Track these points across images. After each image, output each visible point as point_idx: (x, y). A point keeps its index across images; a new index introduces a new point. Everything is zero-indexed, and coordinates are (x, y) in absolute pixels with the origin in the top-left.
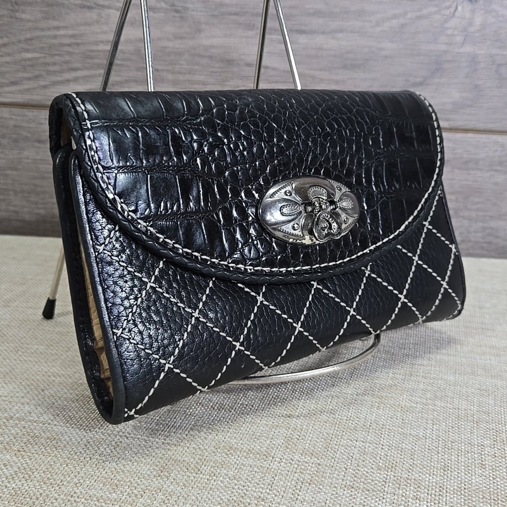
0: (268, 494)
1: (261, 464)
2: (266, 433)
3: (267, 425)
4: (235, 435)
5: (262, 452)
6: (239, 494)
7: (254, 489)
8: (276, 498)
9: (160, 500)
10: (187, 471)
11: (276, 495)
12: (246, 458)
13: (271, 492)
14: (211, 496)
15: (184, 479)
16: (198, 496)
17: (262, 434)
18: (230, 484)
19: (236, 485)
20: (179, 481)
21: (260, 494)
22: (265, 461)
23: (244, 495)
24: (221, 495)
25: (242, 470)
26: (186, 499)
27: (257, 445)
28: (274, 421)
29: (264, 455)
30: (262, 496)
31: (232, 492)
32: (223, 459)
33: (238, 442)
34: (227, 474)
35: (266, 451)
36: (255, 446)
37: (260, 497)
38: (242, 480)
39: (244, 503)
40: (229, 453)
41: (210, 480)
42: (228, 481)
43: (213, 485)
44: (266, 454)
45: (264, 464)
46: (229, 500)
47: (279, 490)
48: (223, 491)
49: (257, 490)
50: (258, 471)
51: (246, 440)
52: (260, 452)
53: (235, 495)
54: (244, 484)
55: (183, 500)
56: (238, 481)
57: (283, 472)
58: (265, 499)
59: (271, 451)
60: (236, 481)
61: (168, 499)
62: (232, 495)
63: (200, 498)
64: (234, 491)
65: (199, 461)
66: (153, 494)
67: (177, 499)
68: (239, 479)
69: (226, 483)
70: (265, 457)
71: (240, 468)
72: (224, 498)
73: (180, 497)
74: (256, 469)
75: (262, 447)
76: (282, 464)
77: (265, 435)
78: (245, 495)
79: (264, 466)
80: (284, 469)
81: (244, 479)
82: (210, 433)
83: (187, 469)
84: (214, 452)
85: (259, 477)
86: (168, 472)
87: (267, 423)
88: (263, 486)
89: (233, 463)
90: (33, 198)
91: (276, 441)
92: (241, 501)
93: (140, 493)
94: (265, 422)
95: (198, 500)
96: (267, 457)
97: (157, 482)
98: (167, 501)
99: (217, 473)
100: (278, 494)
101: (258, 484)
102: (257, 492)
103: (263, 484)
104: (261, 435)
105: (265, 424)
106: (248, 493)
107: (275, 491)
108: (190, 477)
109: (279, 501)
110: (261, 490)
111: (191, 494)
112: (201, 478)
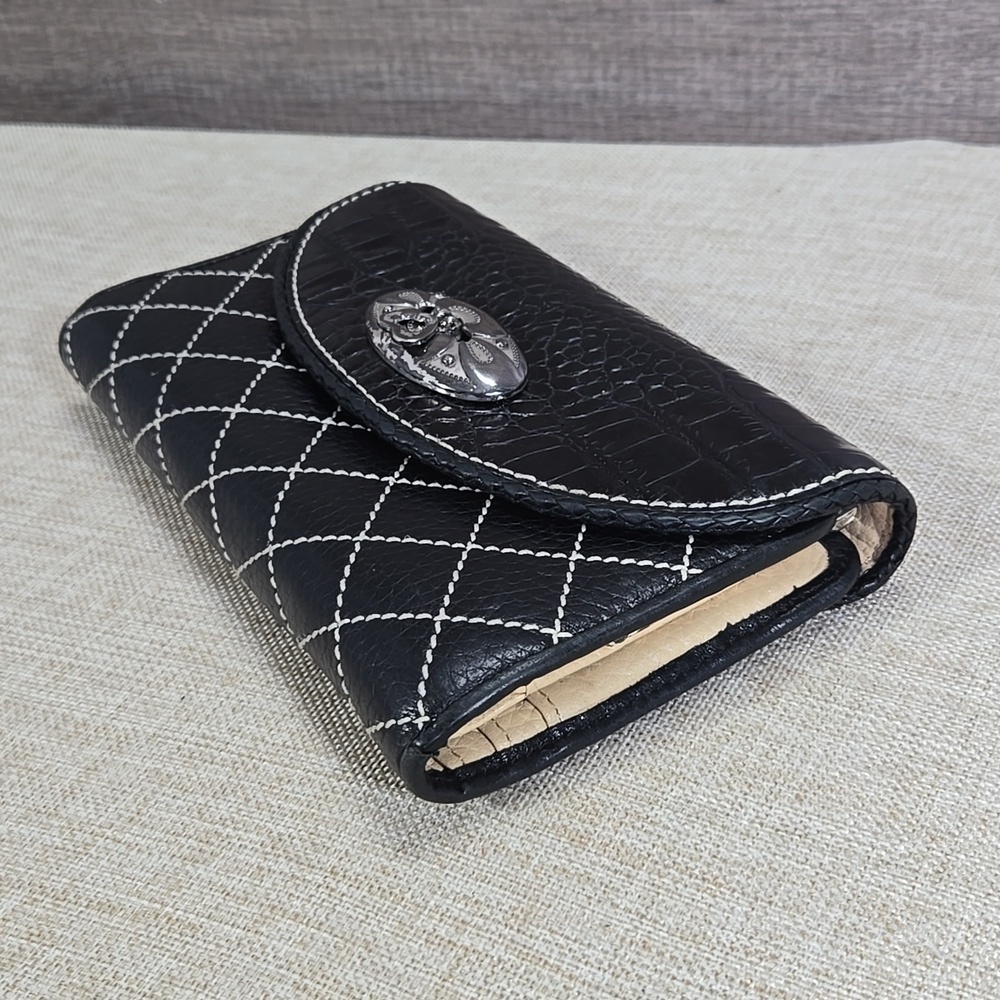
0: (960, 755)
1: (949, 690)
2: (961, 622)
3: (965, 603)
4: (901, 622)
5: (952, 663)
6: (904, 750)
7: (933, 742)
8: (974, 766)
9: (760, 751)
10: (808, 693)
11: (974, 760)
12: (921, 674)
13: (965, 753)
14: (852, 749)
15: (803, 712)
16: (828, 748)
17: (954, 623)
18: (887, 727)
19: (899, 730)
20: (793, 715)
21: (943, 754)
22: (957, 682)
23: (912, 754)
24: (870, 750)
25: (913, 699)
26: (805, 754)
27: (942, 647)
28: (981, 596)
29: (957, 670)
30: (947, 758)
31: (891, 746)
32: (878, 674)
33: (905, 638)
34: (884, 708)
35: (961, 663)
36: (939, 649)
37: (943, 761)
38: (911, 721)
39: (912, 771)
40: (887, 661)
41: (851, 717)
42: (884, 721)
43: (856, 727)
44: (960, 668)
45: (955, 690)
46: (885, 762)
47: (982, 749)
48: (874, 743)
49: (938, 746)
50: (942, 704)
51: (921, 634)
52: (948, 664)
53: (896, 753)
54: (914, 730)
55: (801, 755)
56: (903, 723)
57: (990, 711)
58: (953, 765)
59: (969, 661)
60: (898, 723)
61: (774, 750)
62: (891, 753)
63: (830, 753)
64: (895, 743)
65: (832, 675)
66: (747, 737)
67: (789, 752)
68: (906, 720)
69: (881, 726)
70: (956, 675)
71: (909, 695)
72: (875, 757)
73: (795, 749)
74: (938, 699)
75: (952, 652)
76: (991, 692)
77: (960, 625)
78: (916, 753)
79: (954, 694)
80: (992, 704)
81: (915, 718)
82: (854, 615)
83: (810, 691)
84: (860, 657)
85: (943, 717)
86: (774, 693)
87: (966, 599)
88: (949, 737)
89: (896, 683)
90: (515, 59)
91: (980, 640)
92: (907, 767)
93: (726, 733)
94: (961, 596)
95: (827, 756)
96: (961, 675)
97: (753, 714)
98: (772, 754)
99: (864, 703)
100: (978, 758)
101: (941, 733)
102: (938, 750)
103: (950, 732)
104: (953, 626)
105: (962, 600)
106: (920, 750)
107: (973, 751)
108: (814, 707)
109: (980, 772)
110: (946, 745)
111: (814, 744)
112: (835, 712)
